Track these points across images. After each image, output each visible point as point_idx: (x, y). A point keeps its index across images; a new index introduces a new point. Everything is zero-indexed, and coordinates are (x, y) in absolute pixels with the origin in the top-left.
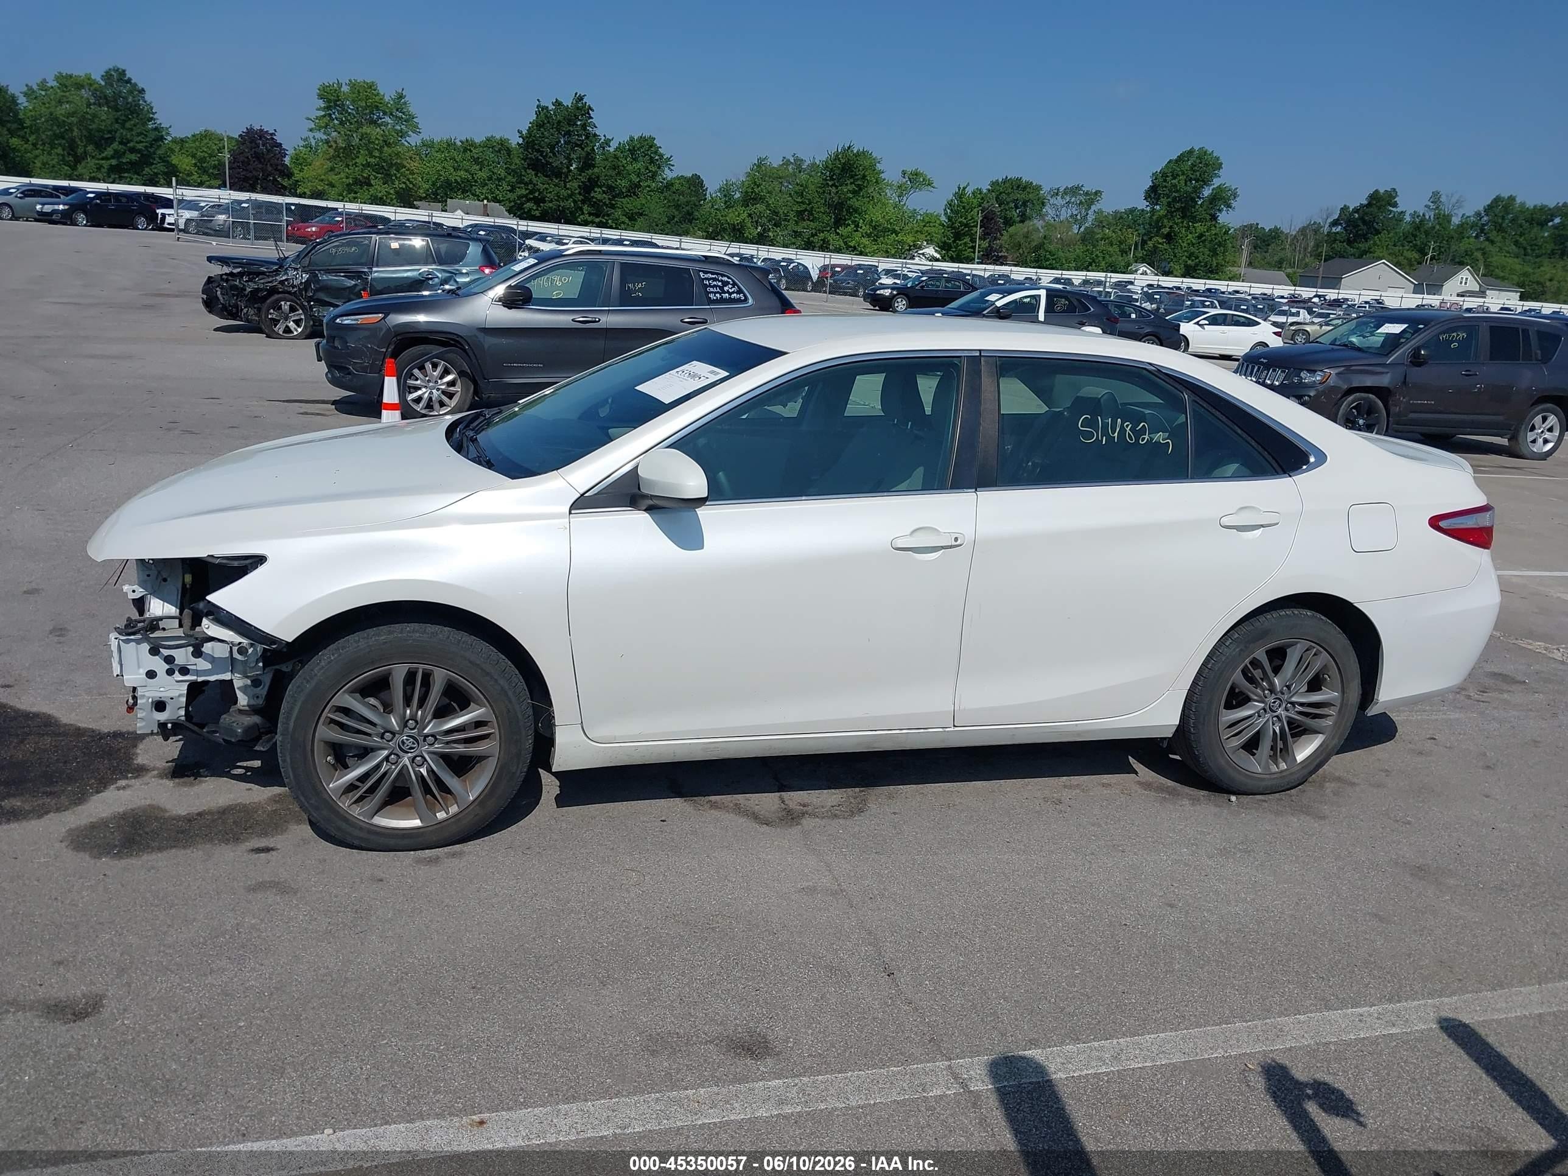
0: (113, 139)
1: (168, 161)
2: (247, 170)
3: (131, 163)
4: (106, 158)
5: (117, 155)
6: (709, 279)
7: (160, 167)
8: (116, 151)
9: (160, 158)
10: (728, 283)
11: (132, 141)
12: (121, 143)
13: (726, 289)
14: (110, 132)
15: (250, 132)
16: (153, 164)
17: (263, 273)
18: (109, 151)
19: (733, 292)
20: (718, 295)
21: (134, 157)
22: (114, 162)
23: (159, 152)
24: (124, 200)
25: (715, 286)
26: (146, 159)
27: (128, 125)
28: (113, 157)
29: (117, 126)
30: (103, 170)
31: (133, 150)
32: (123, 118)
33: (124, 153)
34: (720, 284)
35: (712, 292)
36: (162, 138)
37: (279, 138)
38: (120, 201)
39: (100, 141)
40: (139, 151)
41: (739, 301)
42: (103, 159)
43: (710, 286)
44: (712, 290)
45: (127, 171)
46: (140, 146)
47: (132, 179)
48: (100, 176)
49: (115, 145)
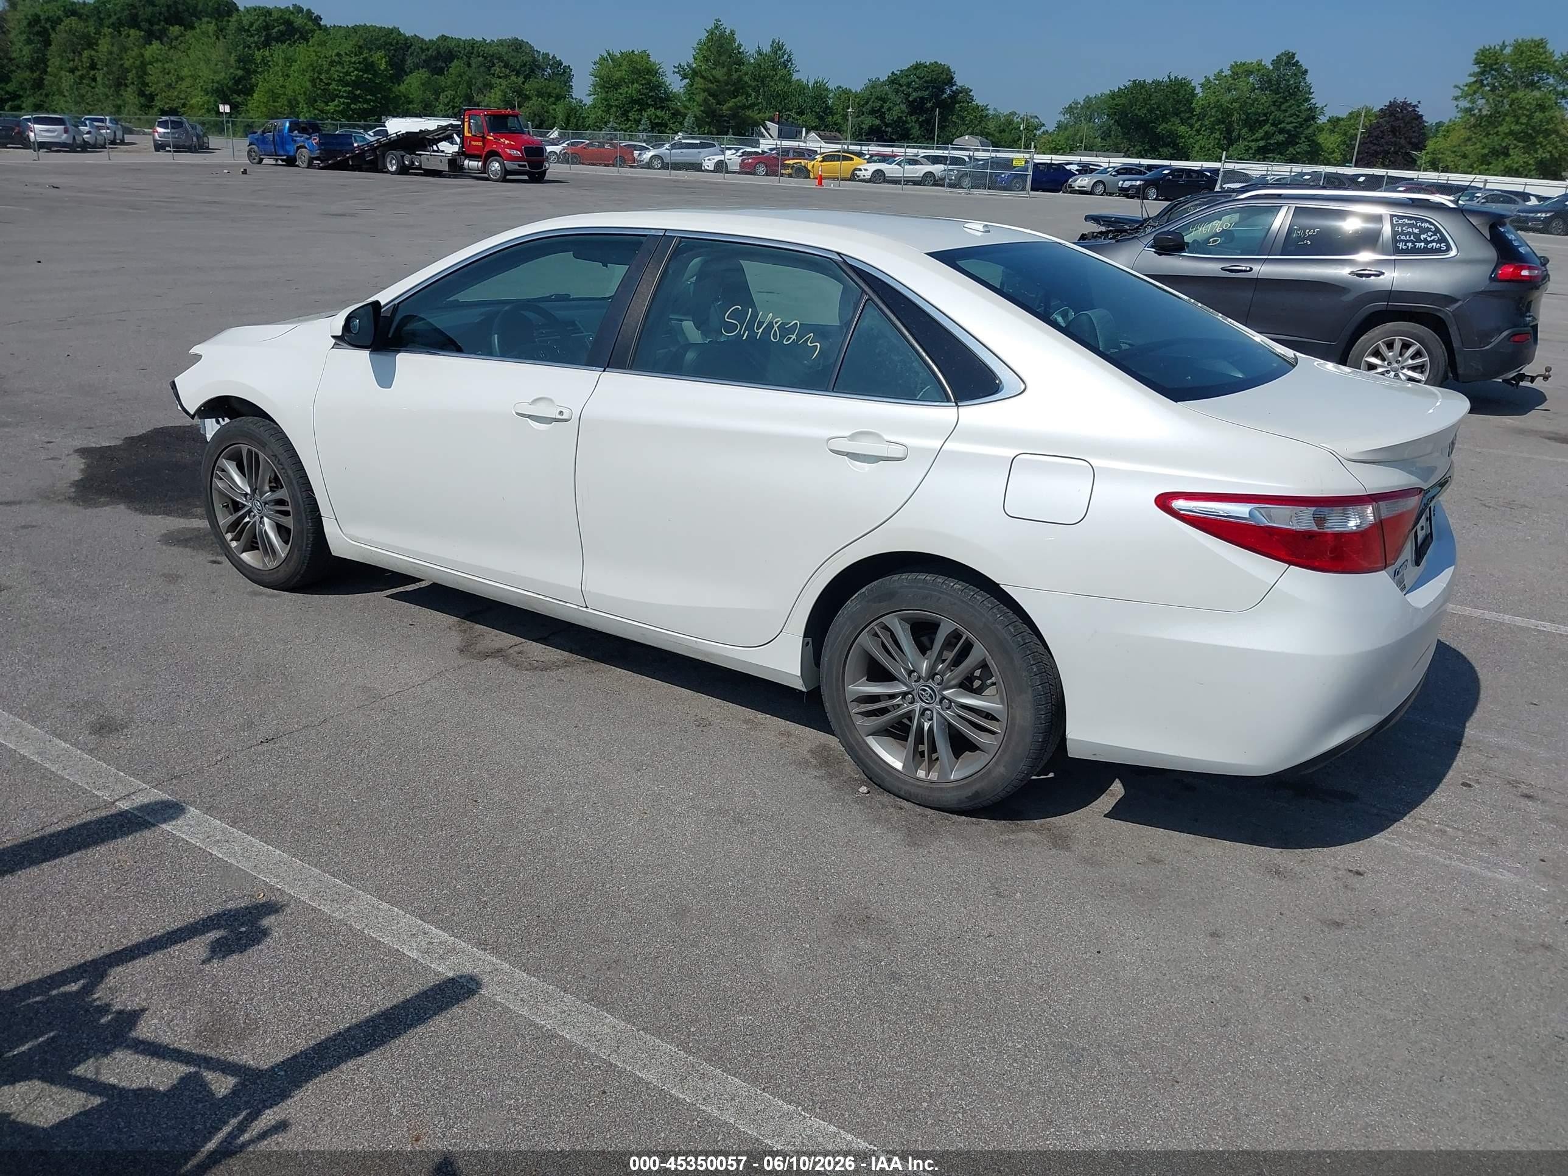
0: (1266, 121)
1: (1313, 140)
2: (1378, 145)
3: (1278, 143)
4: (1256, 140)
5: (1267, 136)
6: (1402, 225)
7: (1304, 147)
8: (1266, 132)
9: (1306, 138)
10: (1429, 229)
11: (1283, 122)
12: (1273, 125)
13: (1423, 237)
14: (1265, 115)
15: (1393, 105)
16: (1298, 143)
17: (1125, 231)
18: (1260, 134)
19: (1432, 242)
20: (1410, 245)
21: (1281, 138)
22: (1262, 143)
23: (1306, 132)
24: (1195, 175)
25: (1410, 234)
26: (1292, 139)
27: (1283, 107)
28: (1262, 139)
29: (1273, 108)
30: (1250, 151)
31: (1281, 131)
32: (1281, 100)
33: (1273, 134)
34: (1417, 231)
35: (1402, 241)
36: (1314, 118)
37: (1420, 110)
38: (1191, 177)
39: (1253, 123)
40: (1288, 132)
41: (1438, 251)
42: (1252, 141)
43: (1402, 233)
44: (1403, 238)
45: (1273, 152)
46: (1289, 127)
47: (1274, 158)
48: (1246, 157)
49: (1266, 128)
